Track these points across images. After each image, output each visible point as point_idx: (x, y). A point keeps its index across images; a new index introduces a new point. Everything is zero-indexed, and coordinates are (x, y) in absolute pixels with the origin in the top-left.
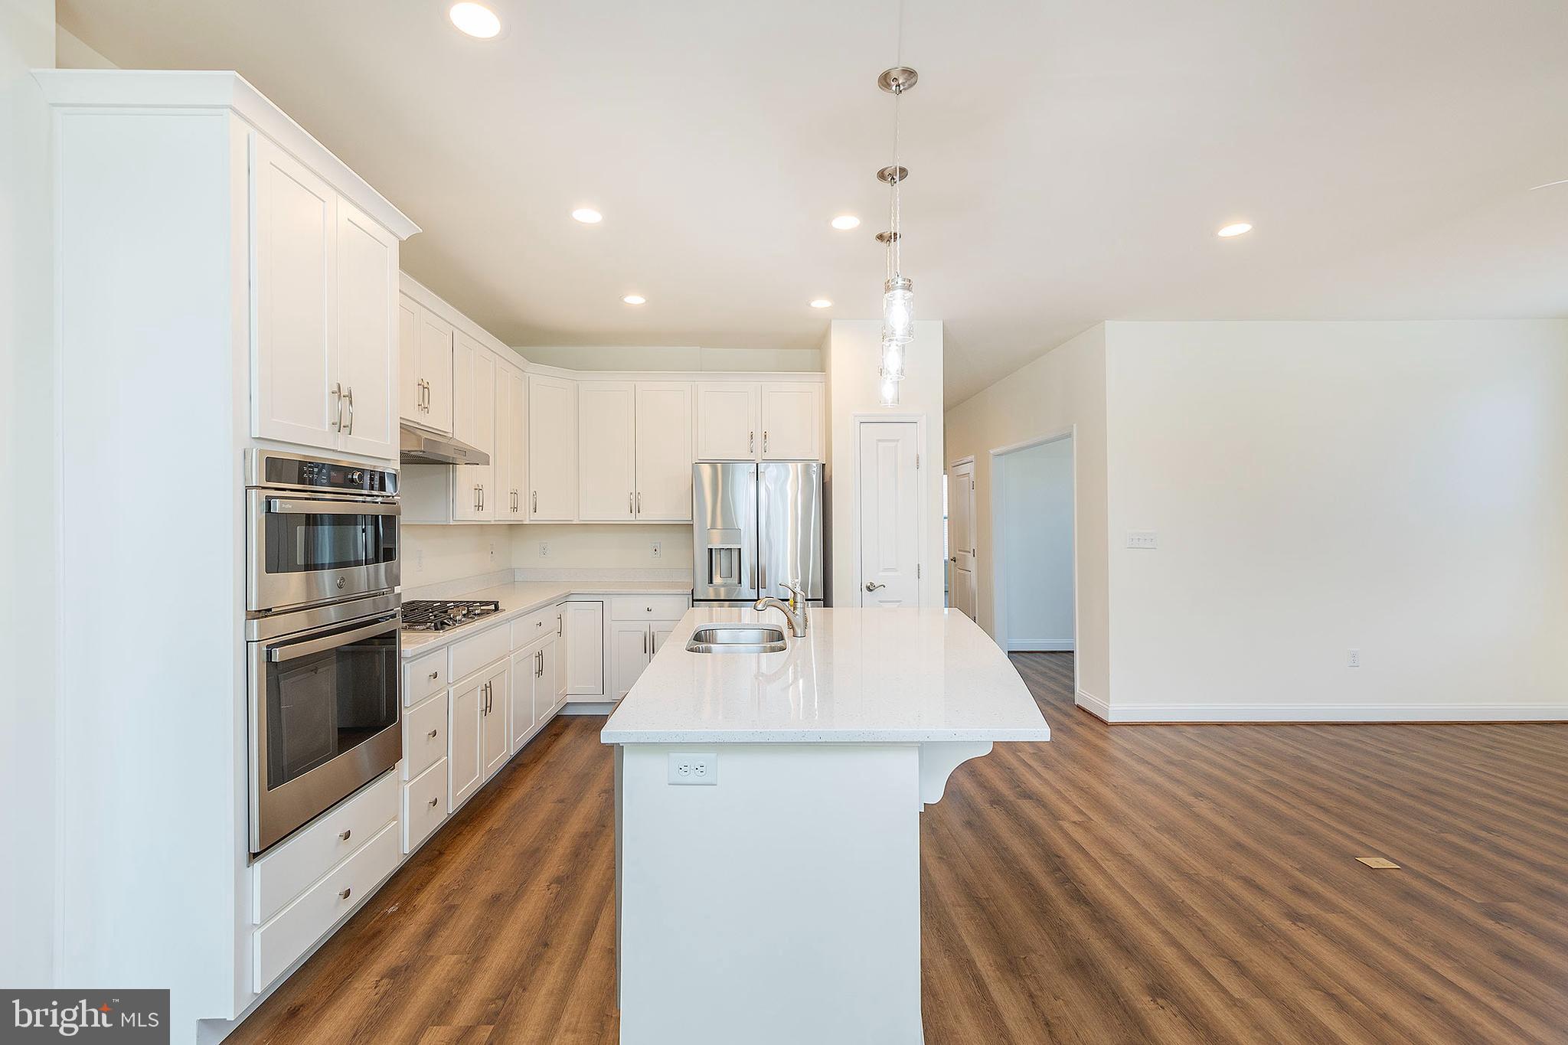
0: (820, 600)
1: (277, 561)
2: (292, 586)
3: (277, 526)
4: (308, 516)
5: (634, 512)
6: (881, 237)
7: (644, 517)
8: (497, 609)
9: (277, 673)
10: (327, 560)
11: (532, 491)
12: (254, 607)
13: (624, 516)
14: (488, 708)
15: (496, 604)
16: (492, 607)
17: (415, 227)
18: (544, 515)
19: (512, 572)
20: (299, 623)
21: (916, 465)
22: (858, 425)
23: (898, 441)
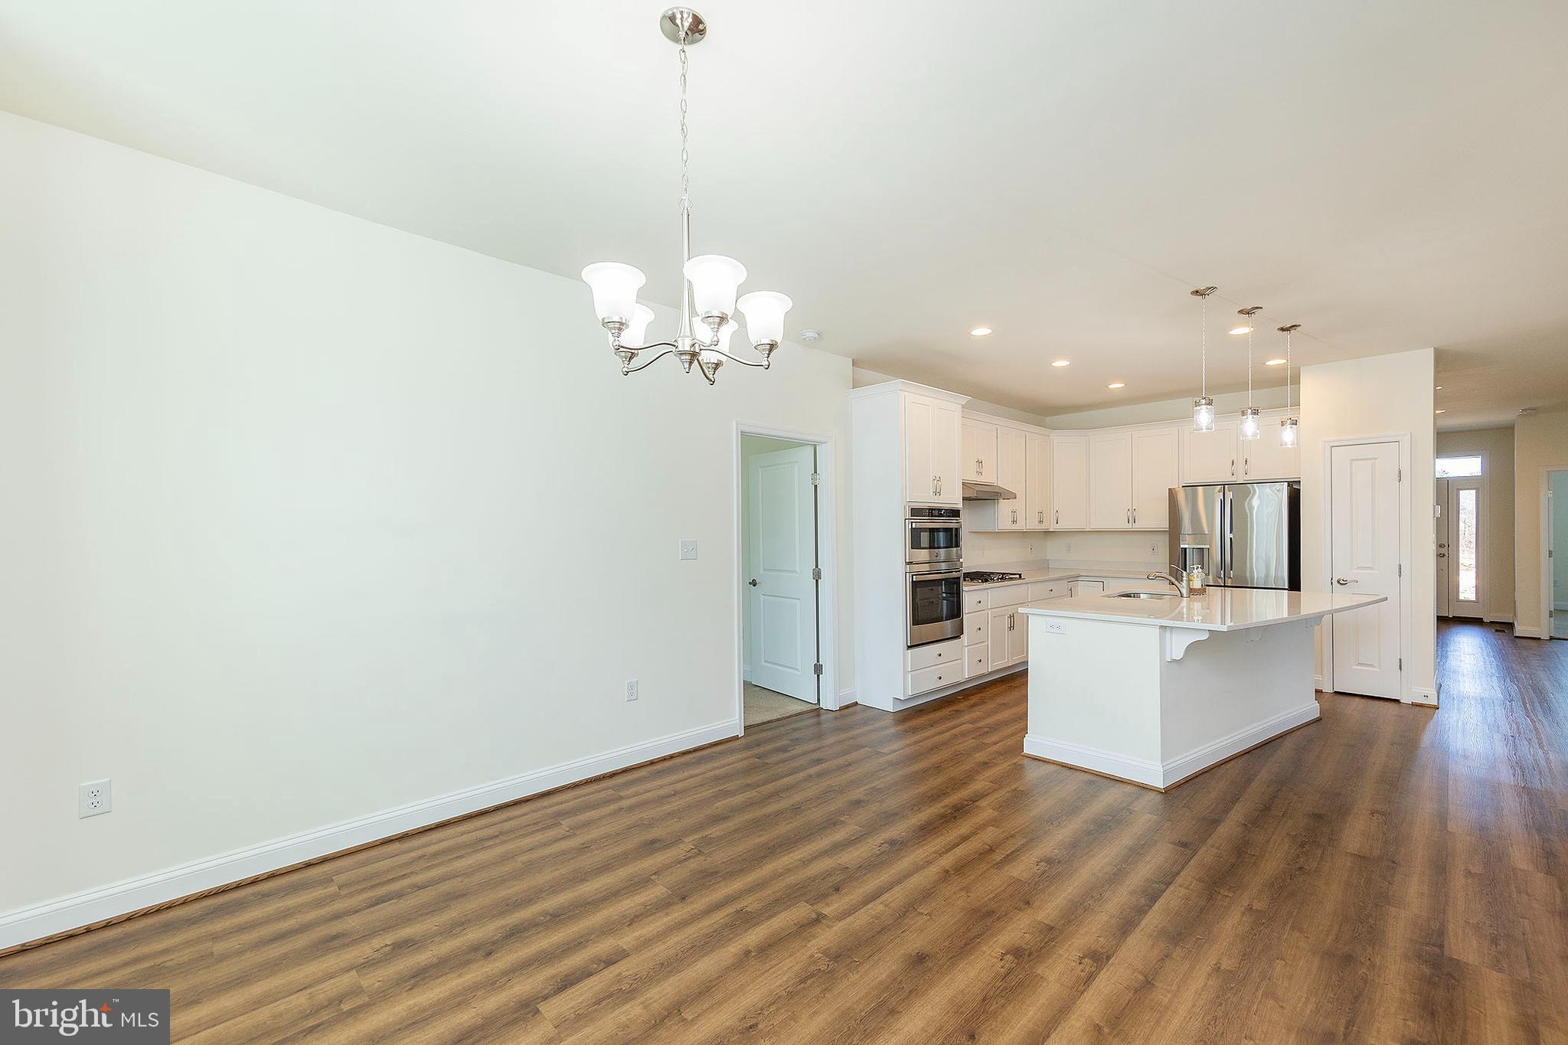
0: (1285, 589)
1: (916, 544)
2: (923, 555)
3: (915, 534)
4: (930, 529)
5: (1132, 523)
6: (1283, 329)
7: (1137, 526)
8: (1020, 577)
9: (915, 584)
10: (942, 545)
11: (1055, 511)
12: (907, 561)
13: (1123, 525)
14: (1011, 627)
15: (1020, 575)
16: (1018, 576)
17: (966, 398)
18: (1063, 525)
19: (1046, 561)
20: (926, 568)
21: (1397, 478)
22: (1329, 448)
23: (1376, 459)
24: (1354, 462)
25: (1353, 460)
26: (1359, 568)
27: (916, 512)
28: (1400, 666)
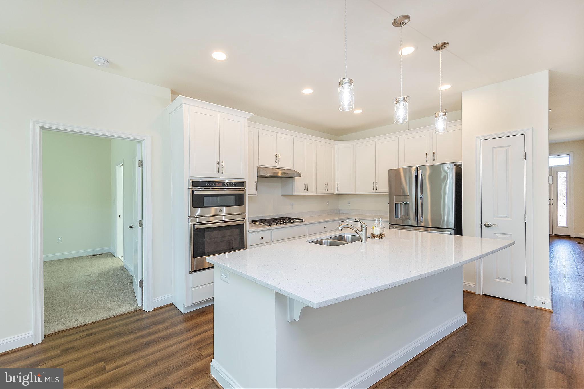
0: (452, 229)
5: (375, 189)
6: (437, 48)
8: (302, 221)
11: (337, 183)
12: (190, 215)
13: (371, 191)
15: (302, 220)
16: (301, 220)
17: (250, 114)
18: (341, 191)
19: (339, 210)
21: (523, 158)
22: (479, 141)
23: (509, 146)
24: (495, 149)
25: (495, 148)
26: (499, 216)
27: (196, 184)
28: (526, 281)
